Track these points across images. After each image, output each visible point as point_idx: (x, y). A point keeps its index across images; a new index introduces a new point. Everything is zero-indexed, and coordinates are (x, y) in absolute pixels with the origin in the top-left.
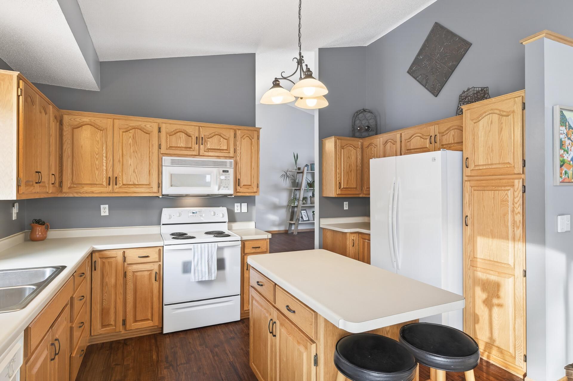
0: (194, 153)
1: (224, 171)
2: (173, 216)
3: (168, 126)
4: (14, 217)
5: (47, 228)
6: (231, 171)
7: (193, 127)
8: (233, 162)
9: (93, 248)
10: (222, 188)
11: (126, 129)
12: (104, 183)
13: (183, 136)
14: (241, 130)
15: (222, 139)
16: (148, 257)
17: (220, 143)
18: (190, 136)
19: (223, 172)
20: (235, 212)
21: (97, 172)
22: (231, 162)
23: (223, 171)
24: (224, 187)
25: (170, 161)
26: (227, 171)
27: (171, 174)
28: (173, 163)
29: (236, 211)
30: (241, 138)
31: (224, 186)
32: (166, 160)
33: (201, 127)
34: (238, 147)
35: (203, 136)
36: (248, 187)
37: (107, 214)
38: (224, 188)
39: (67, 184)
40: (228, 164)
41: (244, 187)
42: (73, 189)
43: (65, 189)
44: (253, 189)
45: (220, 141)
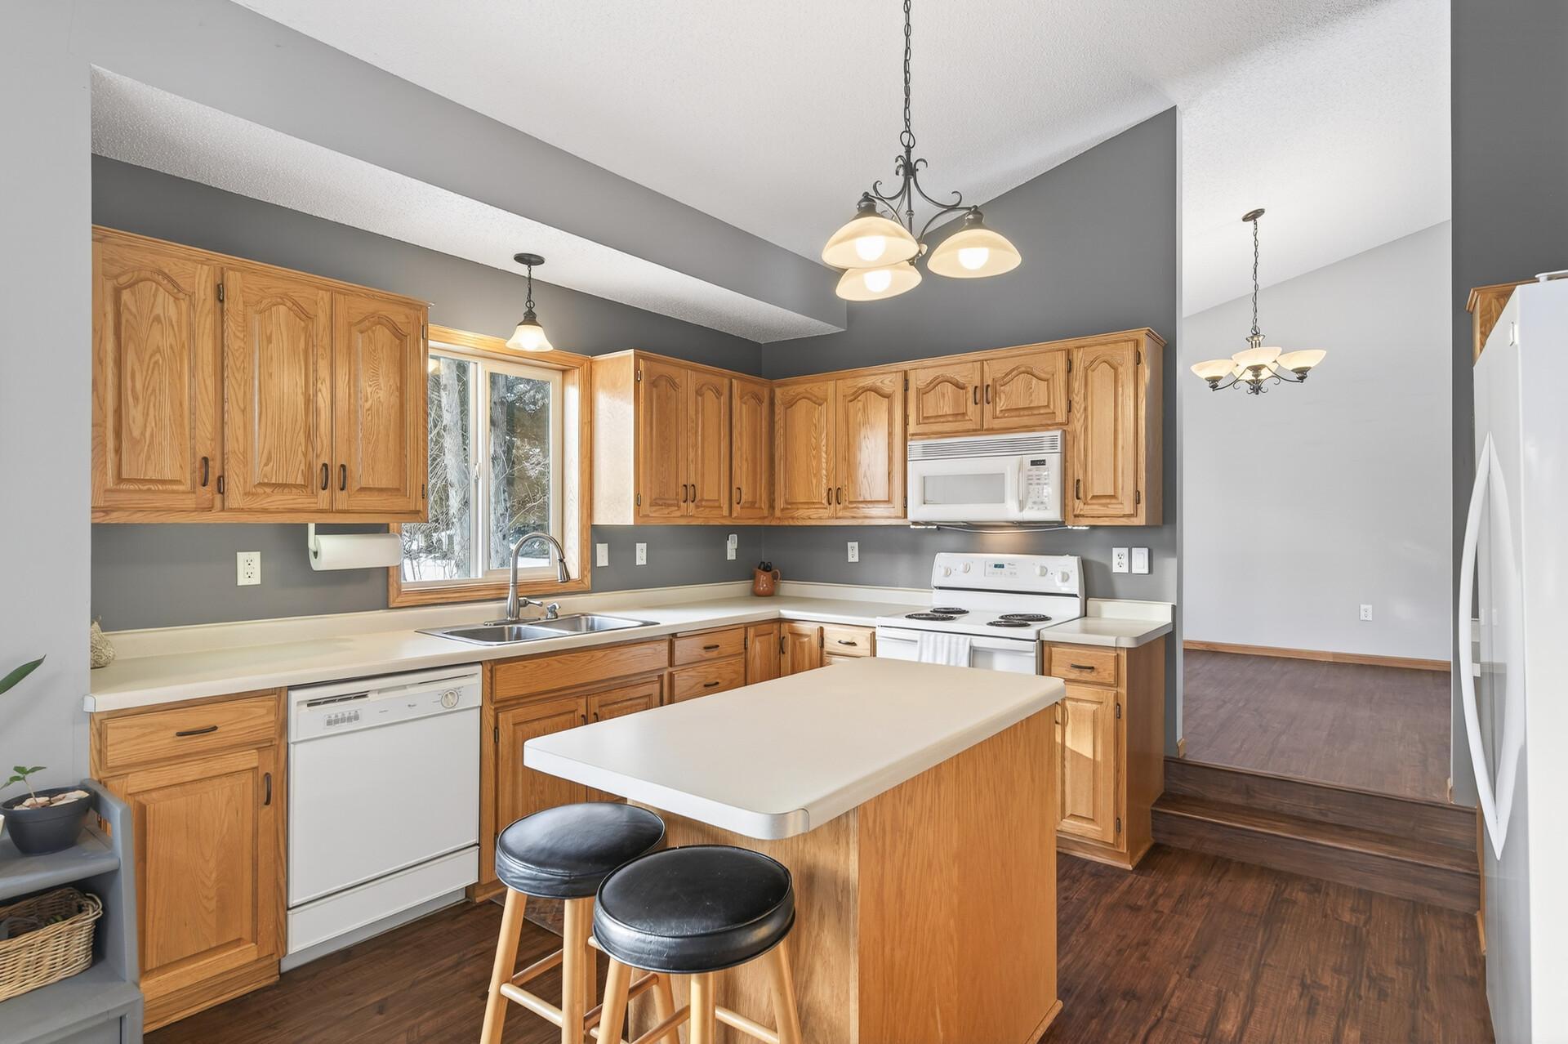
0: (969, 426)
1: (1034, 463)
2: (953, 571)
3: (922, 371)
4: (731, 555)
5: (775, 577)
6: (1054, 460)
7: (970, 365)
8: (1059, 437)
9: (780, 614)
10: (1030, 504)
11: (853, 394)
12: (825, 501)
13: (949, 388)
14: (1084, 347)
15: (1034, 380)
16: (854, 644)
17: (1031, 390)
18: (963, 388)
19: (1031, 465)
20: (1114, 571)
21: (814, 481)
22: (1054, 438)
23: (1032, 461)
24: (1034, 503)
25: (920, 450)
26: (1042, 463)
27: (924, 478)
28: (927, 452)
29: (1116, 569)
30: (1086, 369)
31: (1034, 500)
32: (915, 445)
33: (986, 360)
34: (1077, 395)
35: (990, 383)
36: (1108, 501)
37: (856, 559)
38: (1034, 506)
39: (780, 503)
40: (1047, 444)
41: (1094, 501)
42: (788, 511)
43: (778, 513)
44: (1121, 506)
45: (1029, 387)
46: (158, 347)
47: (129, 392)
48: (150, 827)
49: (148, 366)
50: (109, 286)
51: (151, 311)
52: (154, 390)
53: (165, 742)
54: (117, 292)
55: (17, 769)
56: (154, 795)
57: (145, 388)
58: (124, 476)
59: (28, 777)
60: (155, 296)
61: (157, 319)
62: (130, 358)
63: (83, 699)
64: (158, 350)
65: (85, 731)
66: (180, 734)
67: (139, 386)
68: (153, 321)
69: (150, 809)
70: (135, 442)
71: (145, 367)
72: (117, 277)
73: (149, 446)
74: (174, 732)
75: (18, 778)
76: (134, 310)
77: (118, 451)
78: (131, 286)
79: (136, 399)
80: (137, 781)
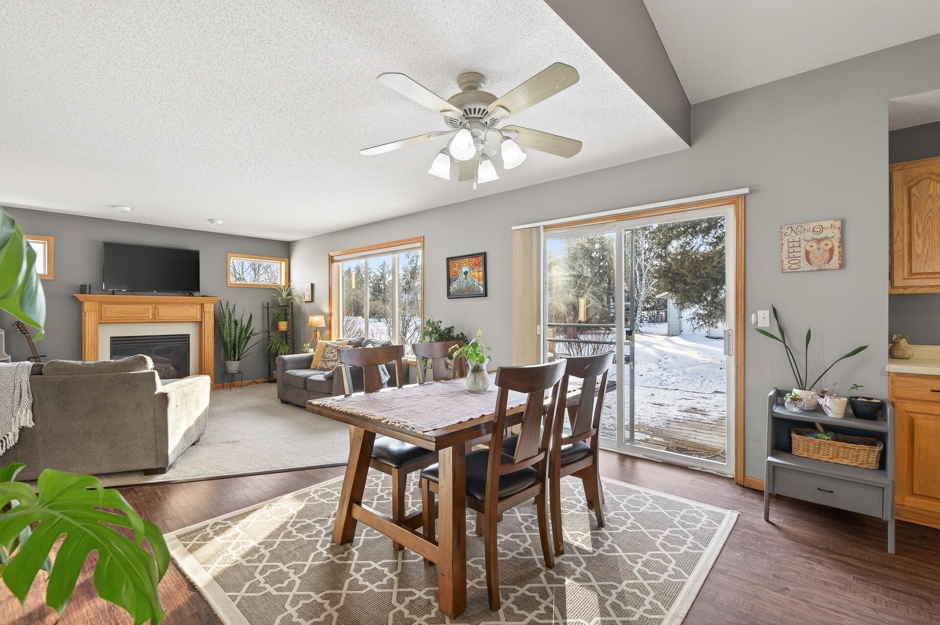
46: (931, 210)
47: (915, 234)
48: (916, 430)
49: (926, 219)
50: (905, 187)
51: (927, 192)
52: (928, 231)
53: (925, 393)
54: (909, 190)
55: (855, 385)
56: (919, 415)
57: (923, 230)
58: (913, 272)
59: (858, 388)
60: (929, 186)
61: (930, 196)
62: (916, 218)
63: (885, 366)
64: (931, 211)
65: (886, 379)
66: (932, 391)
67: (920, 230)
68: (928, 197)
69: (916, 421)
70: (919, 256)
71: (924, 220)
72: (909, 183)
73: (926, 257)
74: (930, 390)
75: (854, 388)
76: (918, 195)
77: (910, 261)
78: (916, 185)
79: (918, 235)
80: (909, 406)
